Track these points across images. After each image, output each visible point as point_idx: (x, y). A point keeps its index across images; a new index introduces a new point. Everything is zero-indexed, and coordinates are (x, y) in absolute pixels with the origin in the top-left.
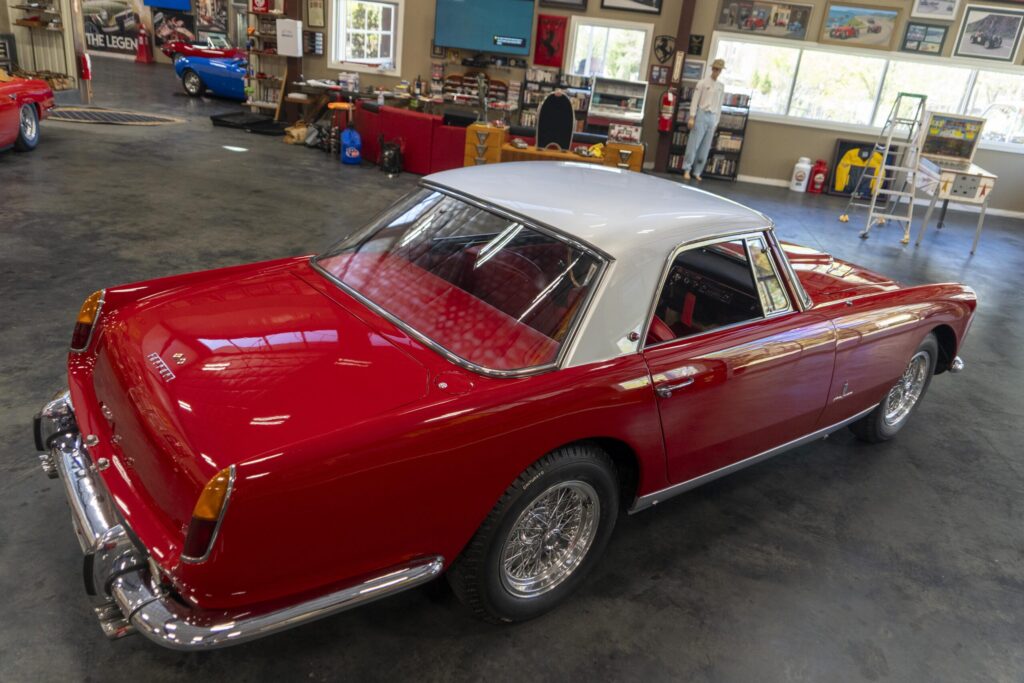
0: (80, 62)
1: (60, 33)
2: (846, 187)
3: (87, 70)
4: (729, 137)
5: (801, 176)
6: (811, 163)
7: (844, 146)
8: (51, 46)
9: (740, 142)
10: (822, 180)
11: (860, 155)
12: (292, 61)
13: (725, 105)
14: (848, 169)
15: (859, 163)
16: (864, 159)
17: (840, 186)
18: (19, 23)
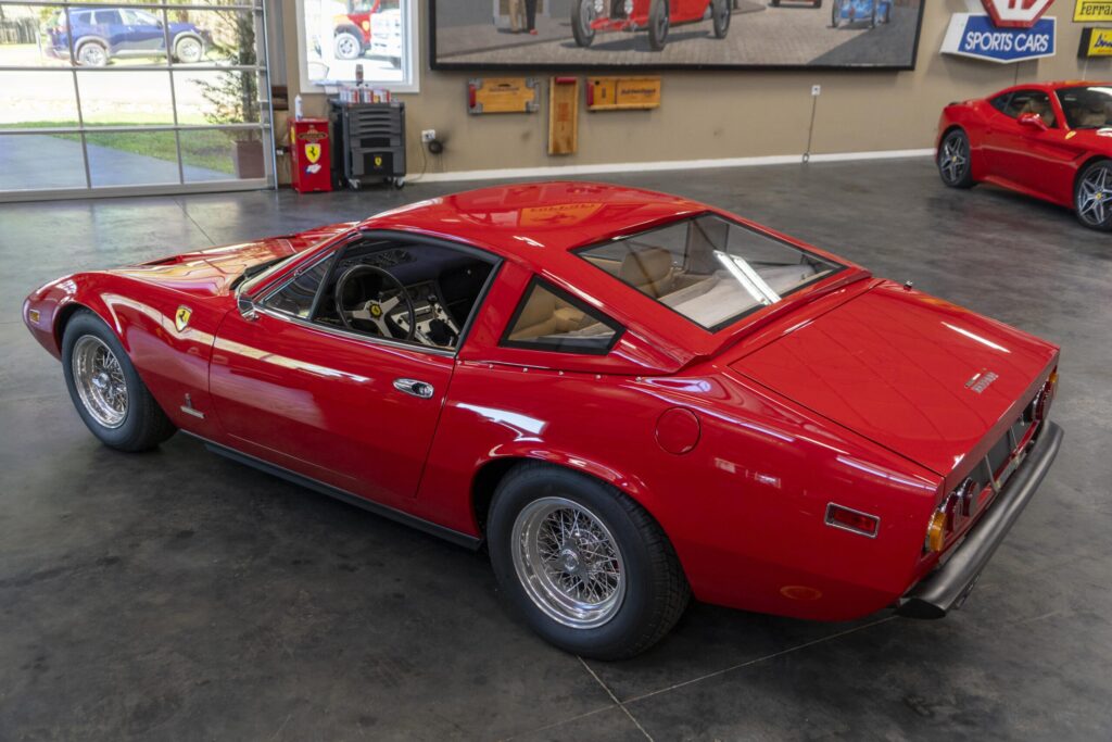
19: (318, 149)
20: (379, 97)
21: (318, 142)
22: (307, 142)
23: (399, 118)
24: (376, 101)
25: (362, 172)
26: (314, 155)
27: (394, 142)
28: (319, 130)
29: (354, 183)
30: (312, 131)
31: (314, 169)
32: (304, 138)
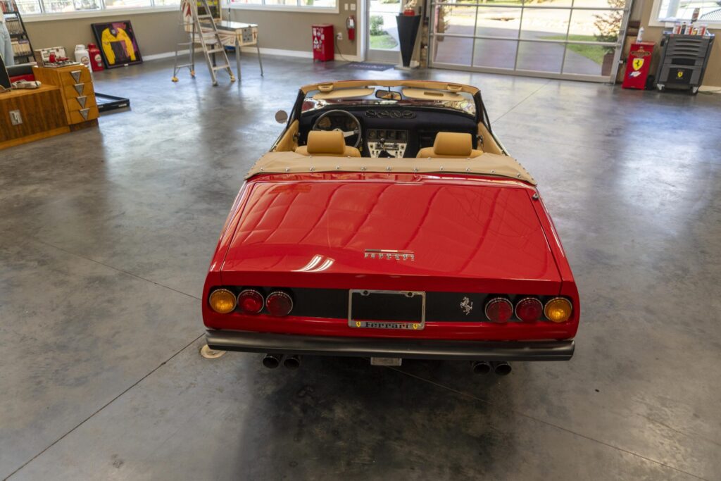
2: (115, 60)
4: (17, 42)
5: (86, 60)
6: (86, 48)
7: (98, 29)
9: (28, 45)
10: (100, 60)
11: (111, 33)
13: (5, 13)
14: (109, 46)
15: (114, 40)
16: (115, 35)
17: (111, 60)
19: (641, 62)
20: (697, 31)
21: (643, 58)
22: (636, 57)
23: (706, 47)
24: (693, 33)
25: (666, 80)
26: (638, 65)
27: (699, 63)
28: (645, 50)
29: (660, 86)
30: (641, 50)
31: (635, 74)
32: (634, 54)
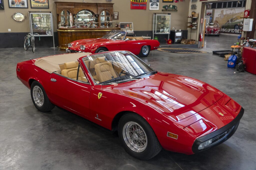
0: (200, 36)
1: (197, 29)
3: (201, 39)
8: (194, 33)
12: (248, 33)
18: (189, 27)
